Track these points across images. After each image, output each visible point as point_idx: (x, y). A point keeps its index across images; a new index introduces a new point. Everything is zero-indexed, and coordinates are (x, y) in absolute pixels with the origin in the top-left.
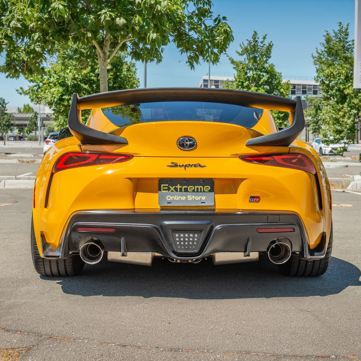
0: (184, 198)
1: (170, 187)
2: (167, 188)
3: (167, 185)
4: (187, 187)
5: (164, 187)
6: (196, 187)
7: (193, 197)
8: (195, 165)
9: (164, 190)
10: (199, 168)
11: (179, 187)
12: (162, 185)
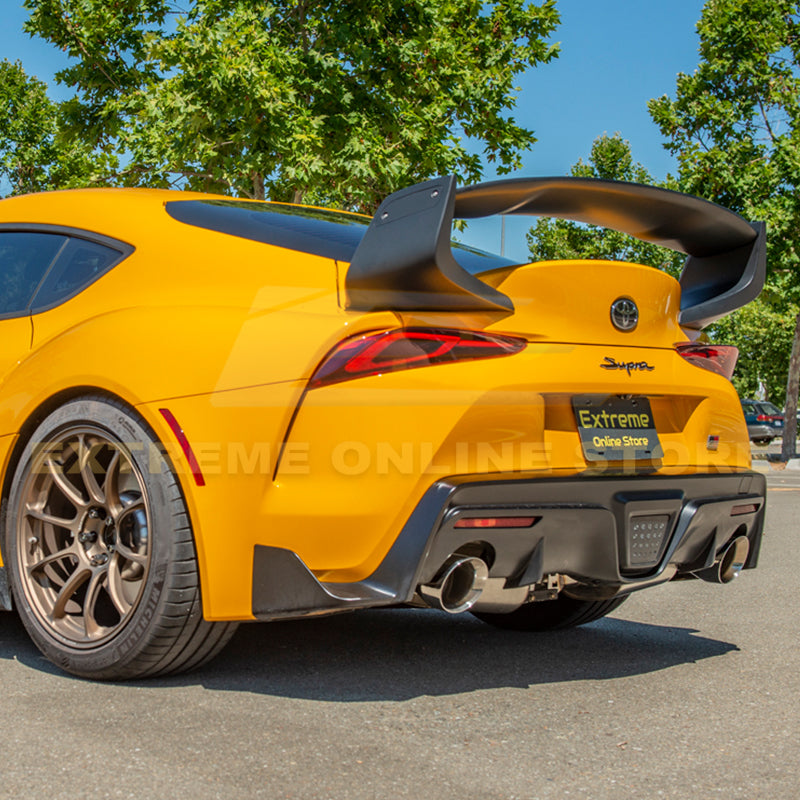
0: (618, 443)
1: (593, 416)
2: (588, 419)
3: (587, 412)
4: (615, 416)
5: (584, 416)
6: (629, 416)
7: (631, 439)
8: (640, 364)
9: (586, 423)
10: (645, 371)
11: (605, 416)
12: (581, 412)
